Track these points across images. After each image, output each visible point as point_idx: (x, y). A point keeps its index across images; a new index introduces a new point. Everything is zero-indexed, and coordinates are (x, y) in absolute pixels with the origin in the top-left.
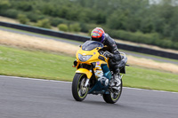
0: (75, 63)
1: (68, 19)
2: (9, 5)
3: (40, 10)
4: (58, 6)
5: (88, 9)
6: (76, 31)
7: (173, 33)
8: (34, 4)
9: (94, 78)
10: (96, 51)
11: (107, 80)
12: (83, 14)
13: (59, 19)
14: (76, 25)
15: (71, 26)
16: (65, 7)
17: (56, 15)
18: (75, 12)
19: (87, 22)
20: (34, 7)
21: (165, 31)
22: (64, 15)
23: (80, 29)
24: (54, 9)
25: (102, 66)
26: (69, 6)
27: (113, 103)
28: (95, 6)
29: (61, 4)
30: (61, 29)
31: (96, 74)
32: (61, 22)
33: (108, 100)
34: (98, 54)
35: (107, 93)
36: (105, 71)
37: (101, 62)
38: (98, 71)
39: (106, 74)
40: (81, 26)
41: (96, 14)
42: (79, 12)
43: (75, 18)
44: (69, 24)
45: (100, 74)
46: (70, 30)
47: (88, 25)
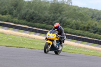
0: (46, 38)
7: (18, 15)
11: (58, 46)
21: (14, 14)
27: (58, 54)
36: (57, 43)
45: (55, 44)
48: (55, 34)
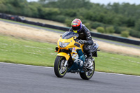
0: (57, 49)
1: (104, 23)
2: (59, 12)
3: (83, 16)
4: (97, 13)
5: (120, 15)
6: (111, 32)
8: (78, 11)
9: (71, 60)
10: (72, 39)
11: (82, 62)
12: (117, 19)
13: (97, 23)
14: (111, 27)
15: (107, 28)
16: (102, 14)
17: (95, 20)
18: (110, 18)
19: (120, 25)
20: (78, 13)
22: (101, 20)
23: (114, 31)
24: (94, 15)
25: (78, 51)
26: (106, 13)
27: (87, 79)
28: (126, 13)
29: (99, 11)
30: (99, 31)
31: (73, 57)
32: (99, 26)
33: (84, 77)
34: (74, 42)
35: (82, 71)
36: (80, 55)
37: (77, 48)
38: (74, 55)
39: (81, 57)
40: (115, 28)
41: (127, 19)
42: (114, 17)
43: (110, 22)
44: (105, 27)
45: (76, 57)
46: (106, 32)
47: (120, 28)
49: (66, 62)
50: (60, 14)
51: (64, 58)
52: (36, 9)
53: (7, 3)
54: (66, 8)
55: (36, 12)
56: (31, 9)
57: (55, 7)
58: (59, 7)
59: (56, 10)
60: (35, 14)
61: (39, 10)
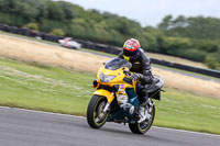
0: (95, 83)
9: (115, 103)
25: (127, 90)
31: (118, 99)
35: (133, 122)
38: (122, 96)
39: (132, 100)
48: (120, 71)
49: (108, 105)
50: (192, 47)
51: (104, 99)
52: (154, 38)
53: (110, 28)
54: (201, 37)
55: (155, 43)
56: (147, 38)
57: (184, 37)
58: (190, 36)
59: (186, 40)
60: (153, 46)
61: (160, 40)
